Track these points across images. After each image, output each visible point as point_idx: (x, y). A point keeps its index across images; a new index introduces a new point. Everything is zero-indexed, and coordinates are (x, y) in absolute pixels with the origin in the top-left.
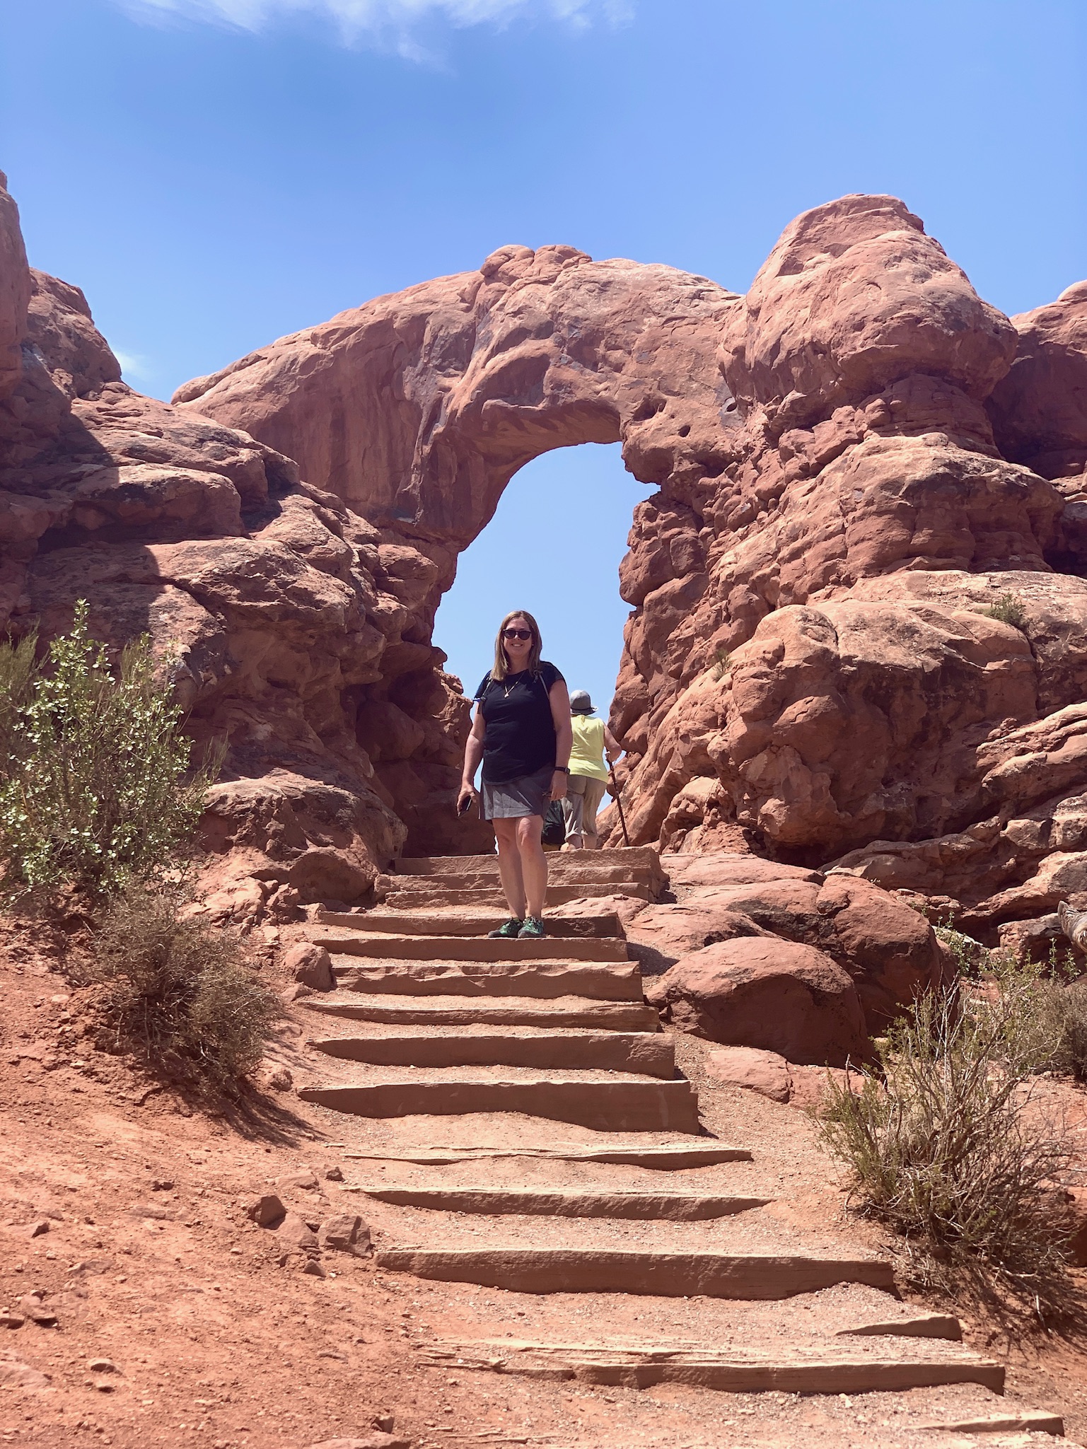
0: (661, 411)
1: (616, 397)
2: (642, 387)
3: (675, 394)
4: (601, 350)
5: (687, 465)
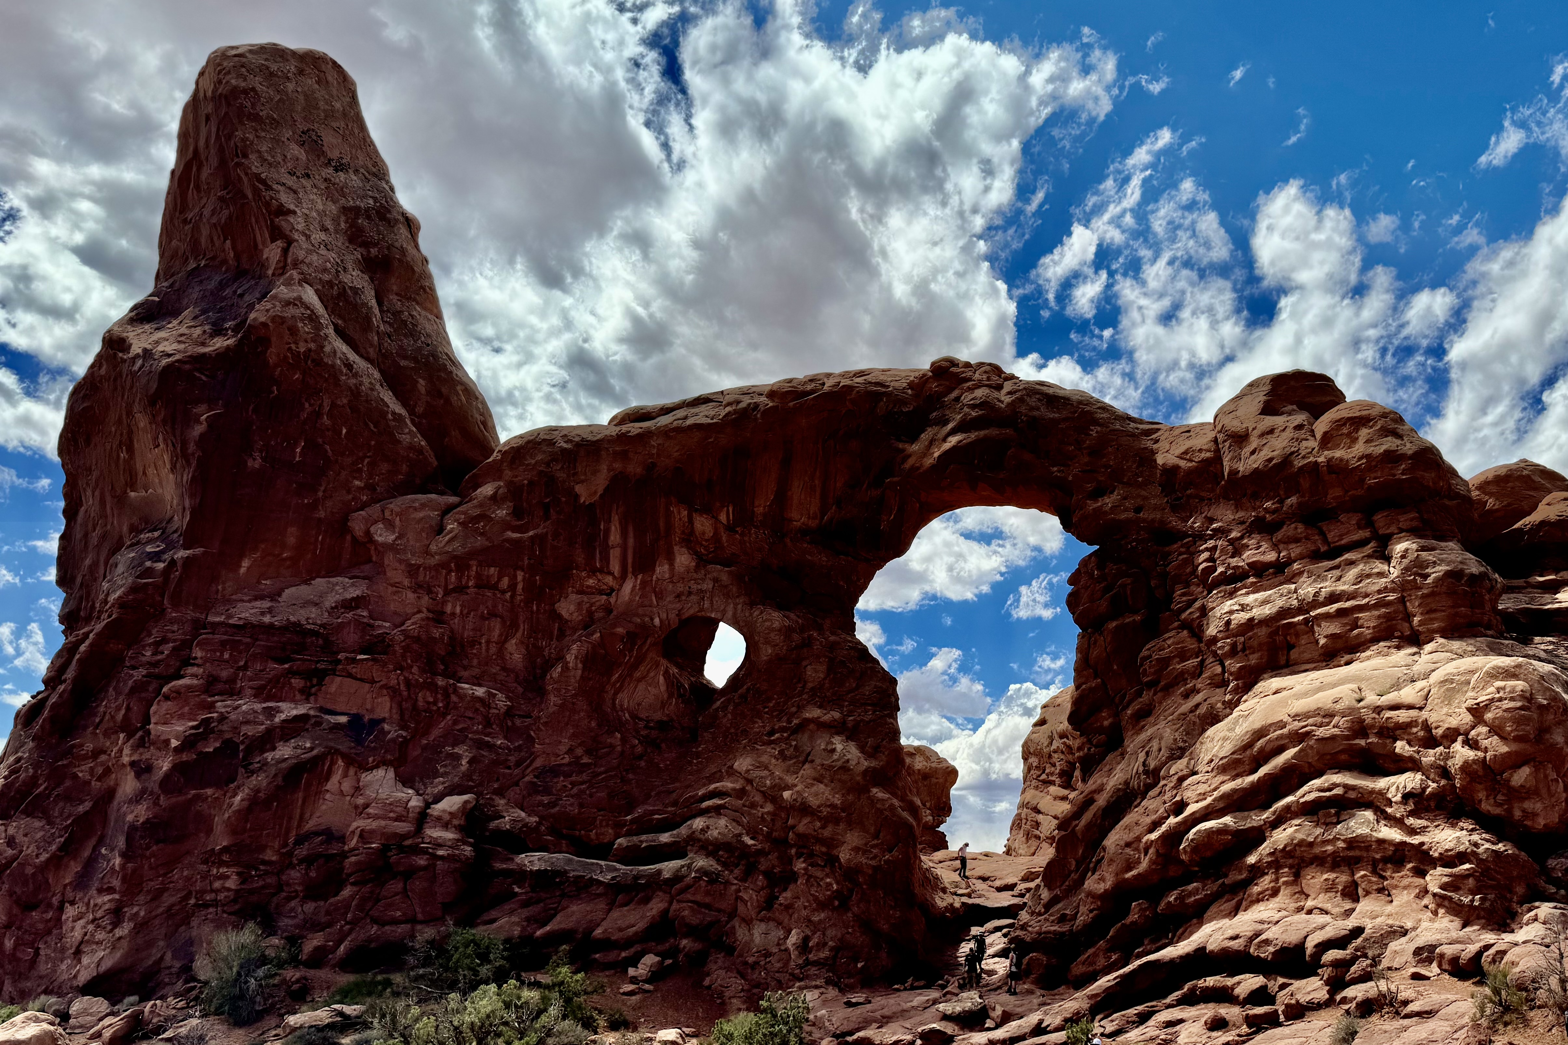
0: (1113, 493)
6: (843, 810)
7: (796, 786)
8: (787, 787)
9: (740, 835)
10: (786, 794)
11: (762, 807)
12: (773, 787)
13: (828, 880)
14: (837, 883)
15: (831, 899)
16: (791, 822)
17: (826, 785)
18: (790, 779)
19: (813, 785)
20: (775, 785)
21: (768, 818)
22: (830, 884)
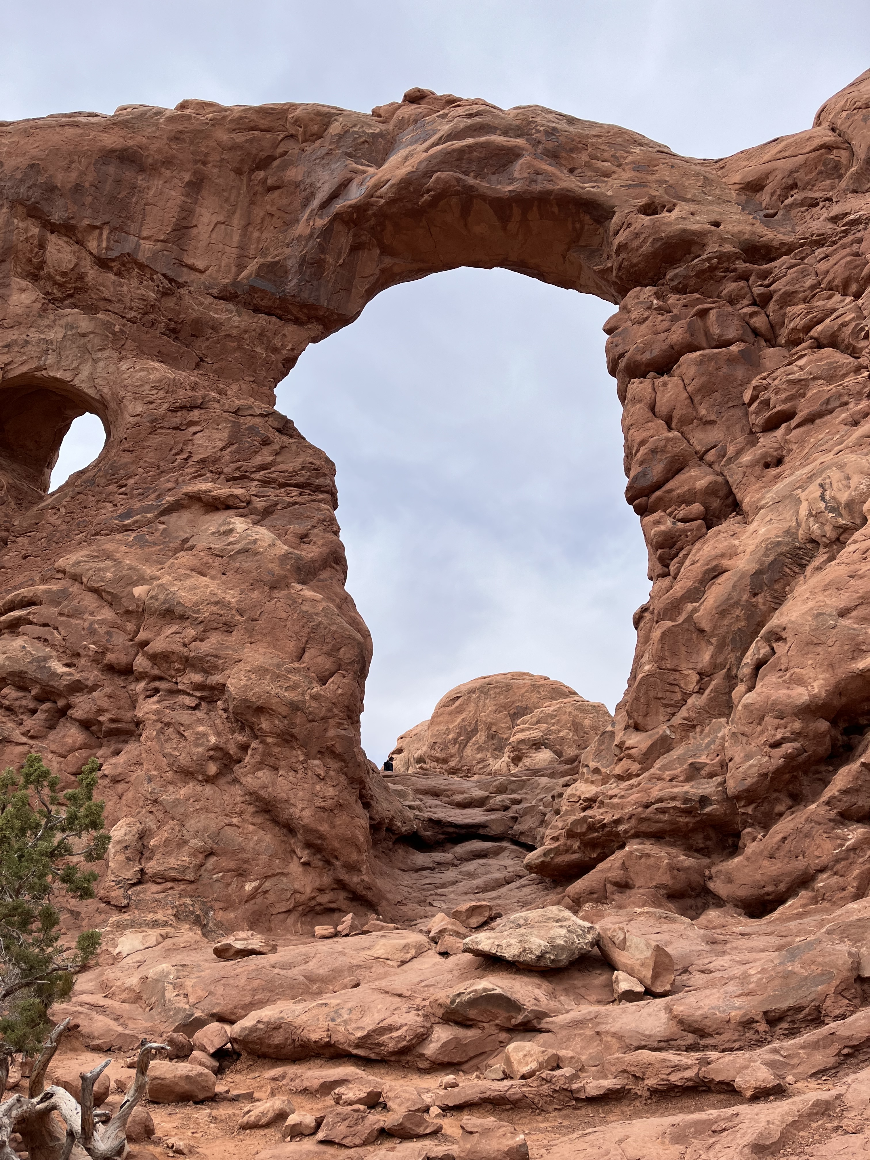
0: (670, 211)
1: (609, 193)
2: (645, 189)
3: (686, 200)
4: (584, 157)
5: (728, 248)
6: (241, 613)
7: (158, 578)
8: (142, 580)
9: (46, 659)
10: (138, 591)
11: (92, 614)
12: (117, 580)
13: (201, 729)
14: (218, 734)
15: (202, 762)
16: (142, 636)
17: (212, 578)
18: (149, 570)
19: (188, 576)
20: (121, 578)
21: (102, 630)
22: (205, 735)
